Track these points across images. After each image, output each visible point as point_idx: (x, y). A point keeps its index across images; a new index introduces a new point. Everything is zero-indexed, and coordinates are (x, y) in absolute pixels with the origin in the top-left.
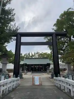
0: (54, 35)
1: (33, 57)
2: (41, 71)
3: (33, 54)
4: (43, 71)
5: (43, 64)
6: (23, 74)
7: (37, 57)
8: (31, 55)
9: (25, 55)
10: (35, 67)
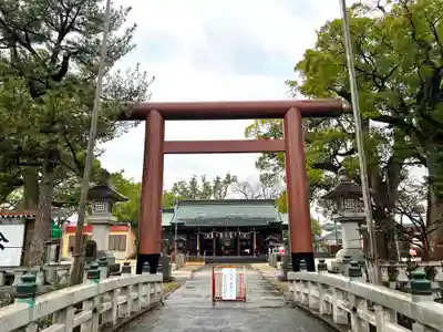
1: (212, 198)
3: (212, 185)
5: (252, 227)
8: (200, 187)
9: (175, 189)
10: (218, 239)
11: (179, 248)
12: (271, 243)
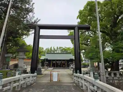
0: (76, 29)
1: (56, 52)
2: (63, 67)
3: (56, 49)
4: (65, 67)
5: (65, 60)
6: (42, 70)
7: (60, 52)
8: (53, 49)
10: (56, 63)
11: (46, 65)
12: (70, 64)
